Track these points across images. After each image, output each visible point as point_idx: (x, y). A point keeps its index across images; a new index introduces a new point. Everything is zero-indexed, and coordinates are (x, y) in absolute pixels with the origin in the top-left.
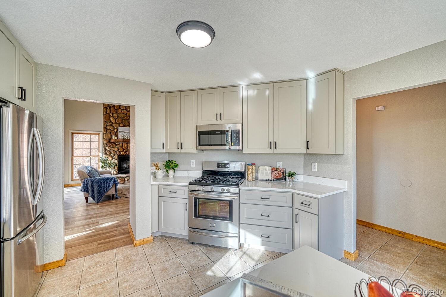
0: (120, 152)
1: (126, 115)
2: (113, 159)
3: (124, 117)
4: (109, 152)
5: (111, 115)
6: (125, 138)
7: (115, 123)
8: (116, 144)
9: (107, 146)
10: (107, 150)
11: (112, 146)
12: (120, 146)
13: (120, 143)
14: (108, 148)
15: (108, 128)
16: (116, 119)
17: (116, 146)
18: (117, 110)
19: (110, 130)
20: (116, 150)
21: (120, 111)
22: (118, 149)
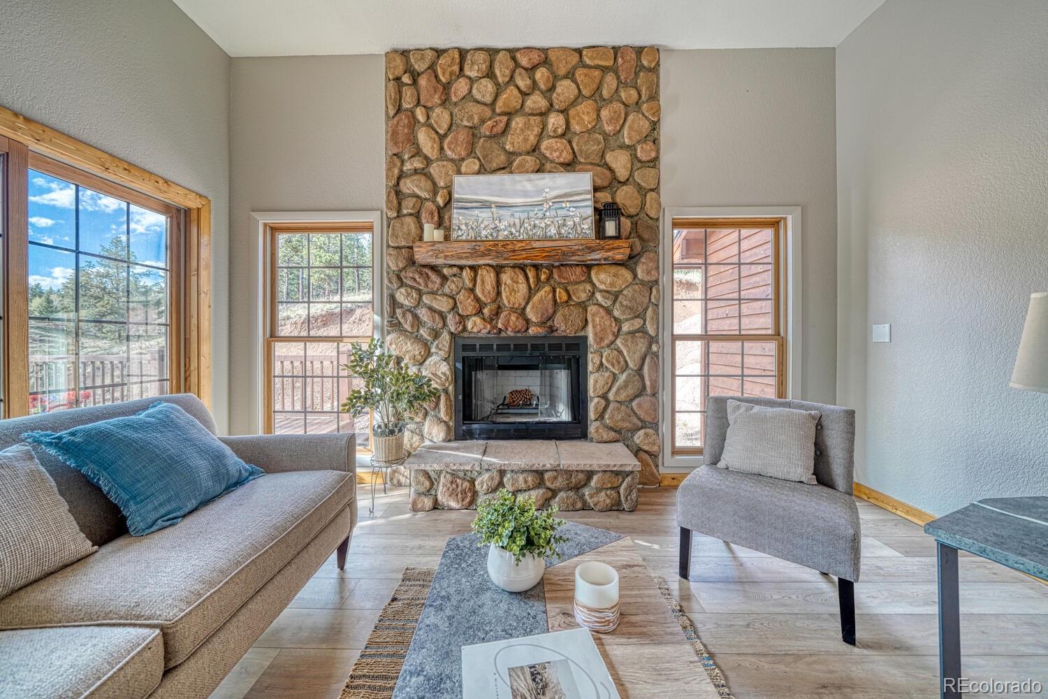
0: (463, 319)
1: (494, 110)
2: (429, 354)
3: (483, 121)
4: (409, 317)
5: (420, 114)
6: (484, 233)
7: (437, 160)
8: (445, 271)
9: (402, 284)
10: (402, 306)
11: (426, 286)
12: (461, 285)
13: (461, 268)
14: (408, 295)
15: (408, 186)
16: (442, 138)
17: (442, 285)
18: (447, 87)
19: (418, 197)
20: (443, 304)
21: (461, 87)
22: (454, 299)
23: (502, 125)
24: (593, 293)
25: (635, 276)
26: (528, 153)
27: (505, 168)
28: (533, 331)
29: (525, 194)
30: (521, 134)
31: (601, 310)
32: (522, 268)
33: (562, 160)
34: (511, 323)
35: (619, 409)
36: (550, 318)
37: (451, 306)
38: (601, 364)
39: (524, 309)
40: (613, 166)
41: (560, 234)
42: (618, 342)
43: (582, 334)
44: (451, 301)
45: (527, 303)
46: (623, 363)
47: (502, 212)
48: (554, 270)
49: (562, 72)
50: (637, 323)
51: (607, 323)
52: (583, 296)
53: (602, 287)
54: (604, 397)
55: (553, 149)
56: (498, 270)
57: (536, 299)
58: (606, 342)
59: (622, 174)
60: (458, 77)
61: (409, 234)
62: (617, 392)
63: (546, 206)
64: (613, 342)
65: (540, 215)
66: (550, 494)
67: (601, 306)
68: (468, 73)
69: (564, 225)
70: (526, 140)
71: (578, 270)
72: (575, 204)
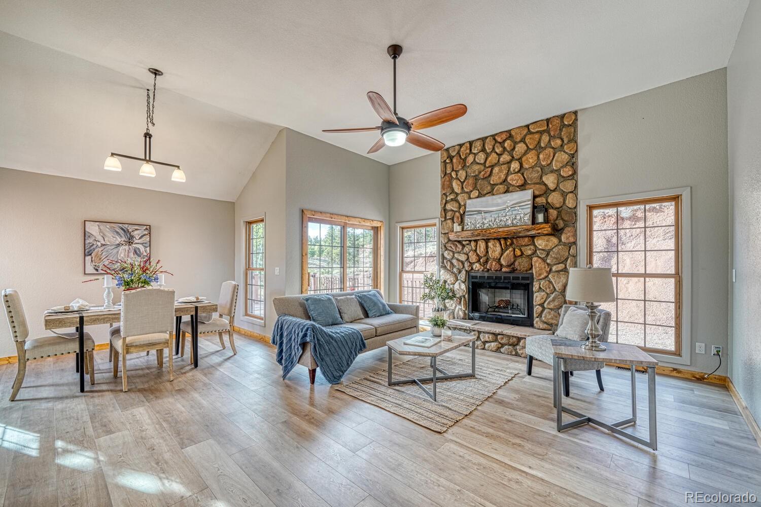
0: (471, 264)
1: (485, 166)
2: (457, 280)
3: (480, 172)
4: (449, 263)
5: (454, 174)
6: (478, 225)
7: (461, 193)
8: (464, 243)
9: (446, 249)
10: (446, 259)
11: (456, 249)
12: (470, 249)
13: (470, 241)
14: (449, 254)
15: (449, 207)
16: (462, 183)
17: (463, 249)
18: (465, 160)
19: (453, 211)
20: (463, 258)
21: (470, 159)
22: (468, 255)
23: (488, 173)
24: (536, 251)
25: (560, 240)
26: (501, 184)
27: (491, 193)
28: (504, 270)
29: (498, 205)
30: (498, 175)
31: (539, 260)
32: (499, 240)
33: (518, 184)
34: (493, 266)
35: (549, 313)
36: (513, 263)
37: (466, 258)
38: (540, 288)
39: (500, 259)
40: (546, 182)
41: (512, 223)
42: (550, 276)
43: (531, 272)
44: (466, 256)
45: (501, 257)
46: (552, 288)
47: (487, 215)
48: (514, 240)
49: (518, 140)
50: (561, 266)
51: (543, 266)
52: (530, 252)
53: (540, 247)
54: (542, 305)
55: (515, 179)
56: (487, 241)
57: (505, 254)
58: (542, 276)
59: (552, 186)
60: (469, 154)
61: (449, 228)
62: (549, 303)
63: (507, 210)
64: (547, 277)
65: (504, 215)
66: (500, 346)
67: (540, 258)
68: (473, 151)
69: (515, 219)
70: (500, 178)
71: (526, 239)
72: (522, 207)
